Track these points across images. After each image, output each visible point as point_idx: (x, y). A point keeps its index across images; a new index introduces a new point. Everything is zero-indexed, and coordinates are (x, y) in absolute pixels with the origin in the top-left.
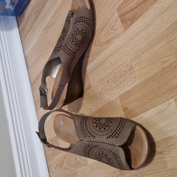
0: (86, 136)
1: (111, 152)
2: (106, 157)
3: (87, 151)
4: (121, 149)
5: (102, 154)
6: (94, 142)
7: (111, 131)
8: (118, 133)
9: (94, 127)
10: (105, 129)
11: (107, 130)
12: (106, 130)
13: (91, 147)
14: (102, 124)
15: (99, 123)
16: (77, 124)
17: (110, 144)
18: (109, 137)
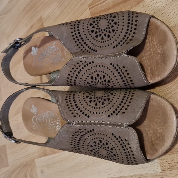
0: (75, 116)
1: (115, 137)
2: (106, 146)
3: (77, 141)
4: (131, 130)
5: (100, 143)
6: (87, 124)
7: (113, 106)
8: (125, 106)
9: (87, 103)
10: (103, 104)
11: (107, 105)
12: (105, 105)
13: (82, 134)
14: (98, 98)
15: (93, 97)
16: (60, 101)
17: (114, 125)
18: (112, 114)
